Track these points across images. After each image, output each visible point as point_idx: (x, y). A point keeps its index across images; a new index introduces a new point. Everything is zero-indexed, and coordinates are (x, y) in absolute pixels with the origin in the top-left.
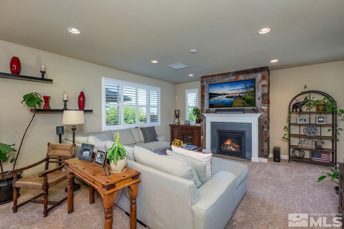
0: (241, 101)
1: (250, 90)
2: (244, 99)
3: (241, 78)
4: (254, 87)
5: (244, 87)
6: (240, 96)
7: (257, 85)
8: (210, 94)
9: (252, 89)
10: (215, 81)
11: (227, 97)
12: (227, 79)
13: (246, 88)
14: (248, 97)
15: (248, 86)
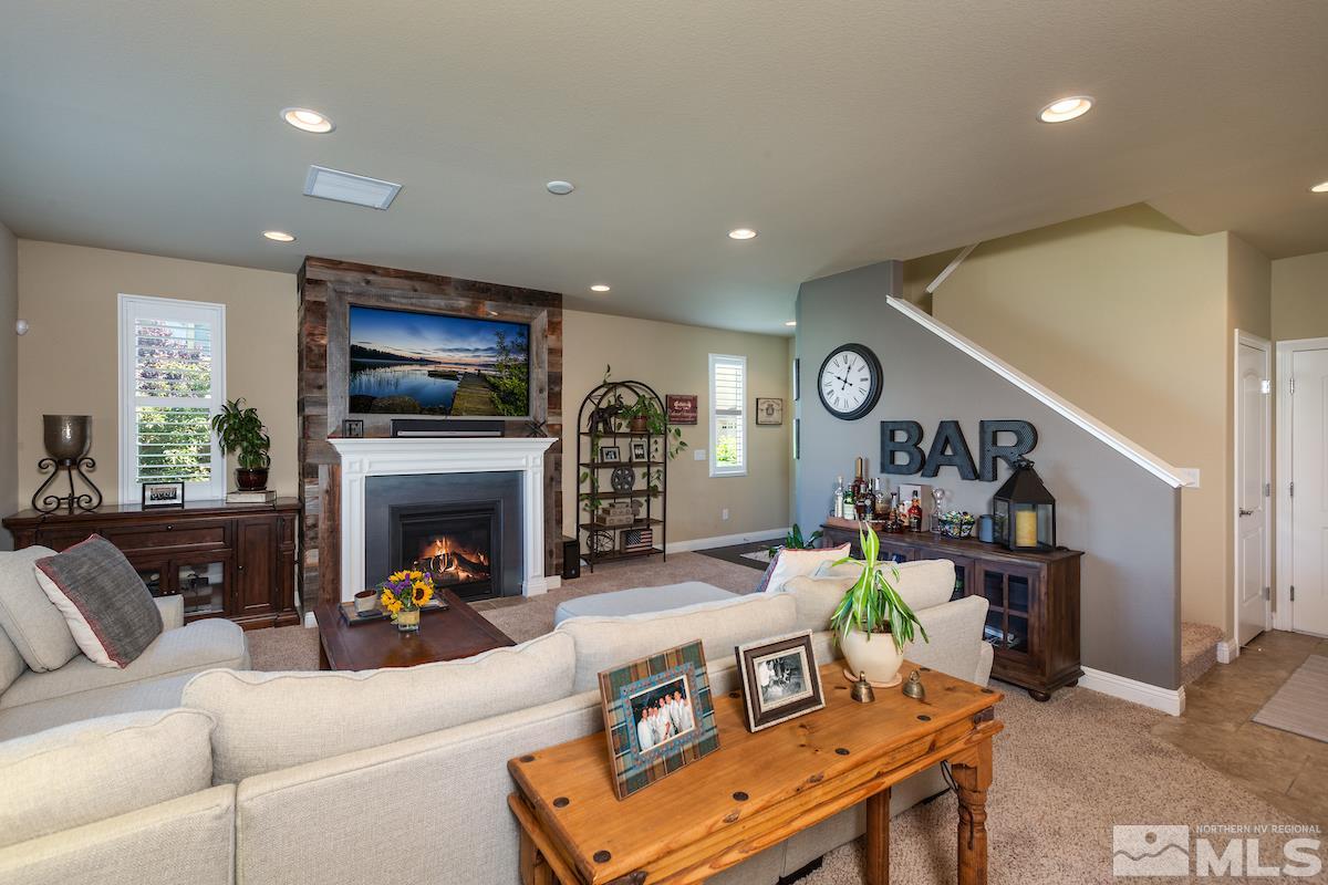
0: (486, 394)
1: (516, 360)
2: (494, 387)
3: (490, 310)
4: (527, 350)
5: (494, 346)
6: (480, 376)
7: (538, 347)
8: (357, 352)
9: (521, 358)
10: (385, 298)
11: (431, 374)
12: (436, 303)
13: (503, 350)
14: (509, 383)
15: (507, 342)
